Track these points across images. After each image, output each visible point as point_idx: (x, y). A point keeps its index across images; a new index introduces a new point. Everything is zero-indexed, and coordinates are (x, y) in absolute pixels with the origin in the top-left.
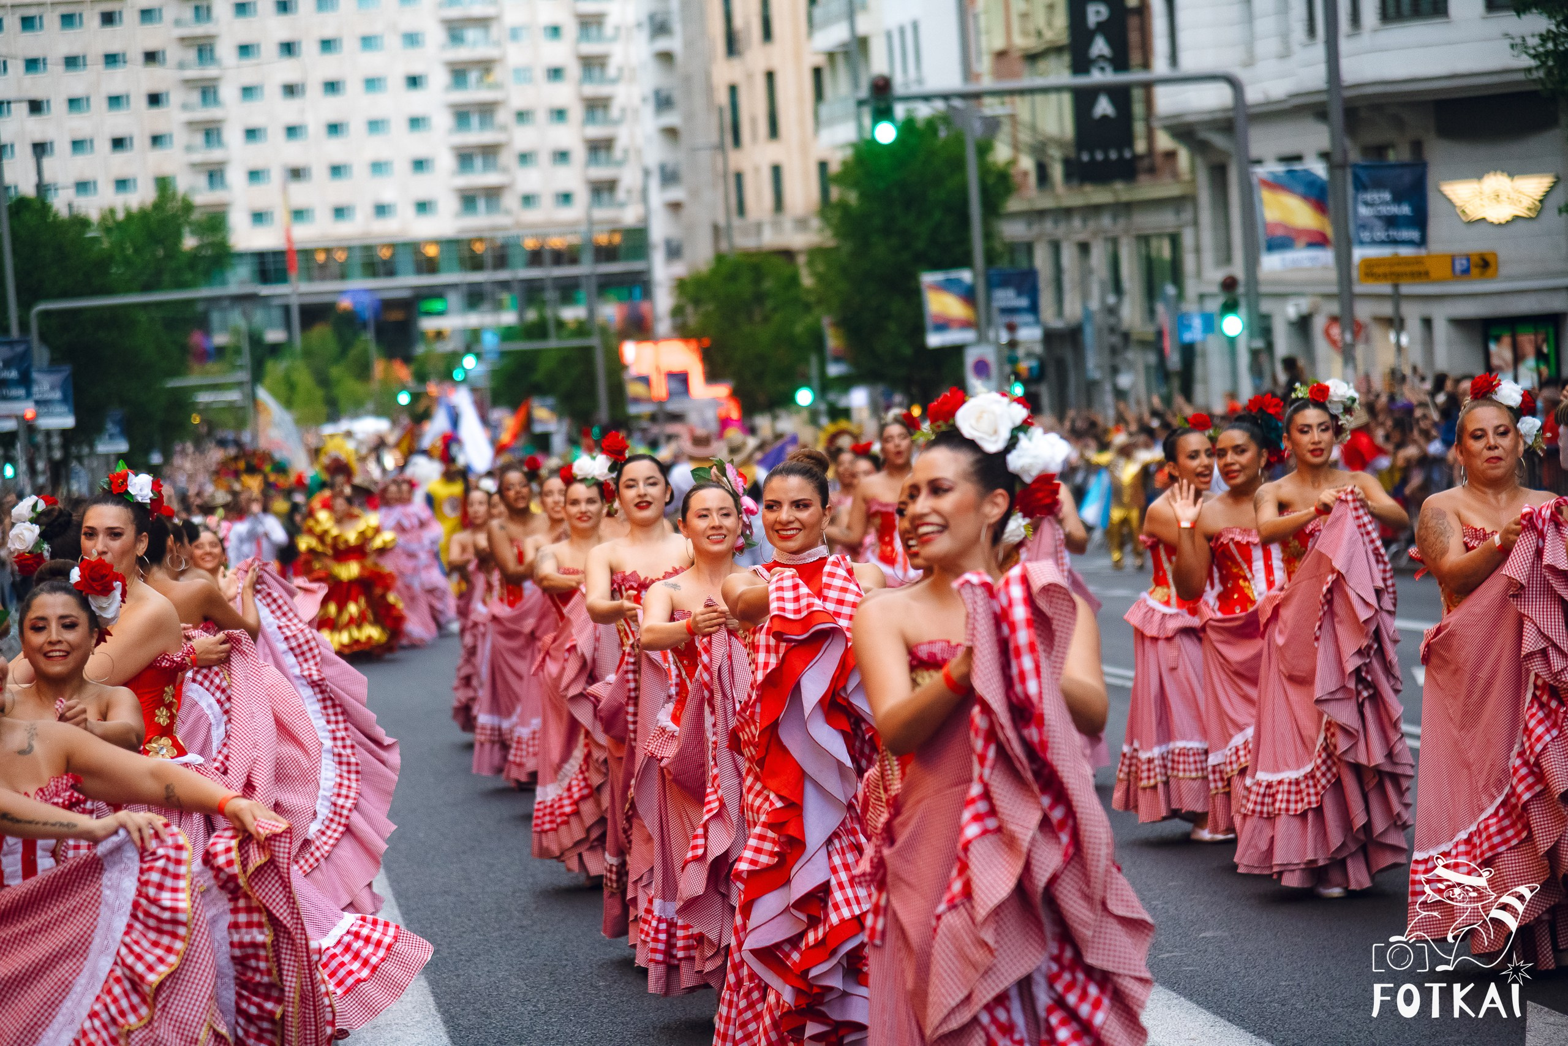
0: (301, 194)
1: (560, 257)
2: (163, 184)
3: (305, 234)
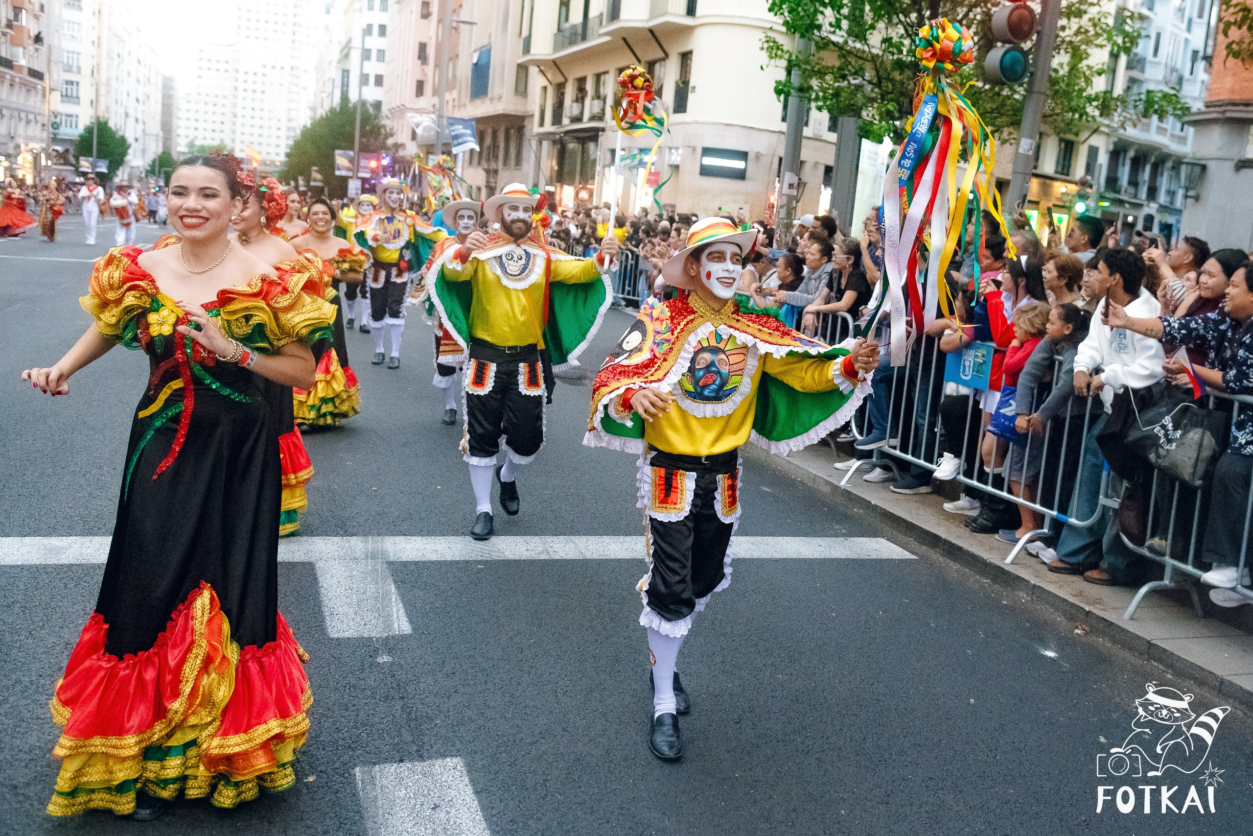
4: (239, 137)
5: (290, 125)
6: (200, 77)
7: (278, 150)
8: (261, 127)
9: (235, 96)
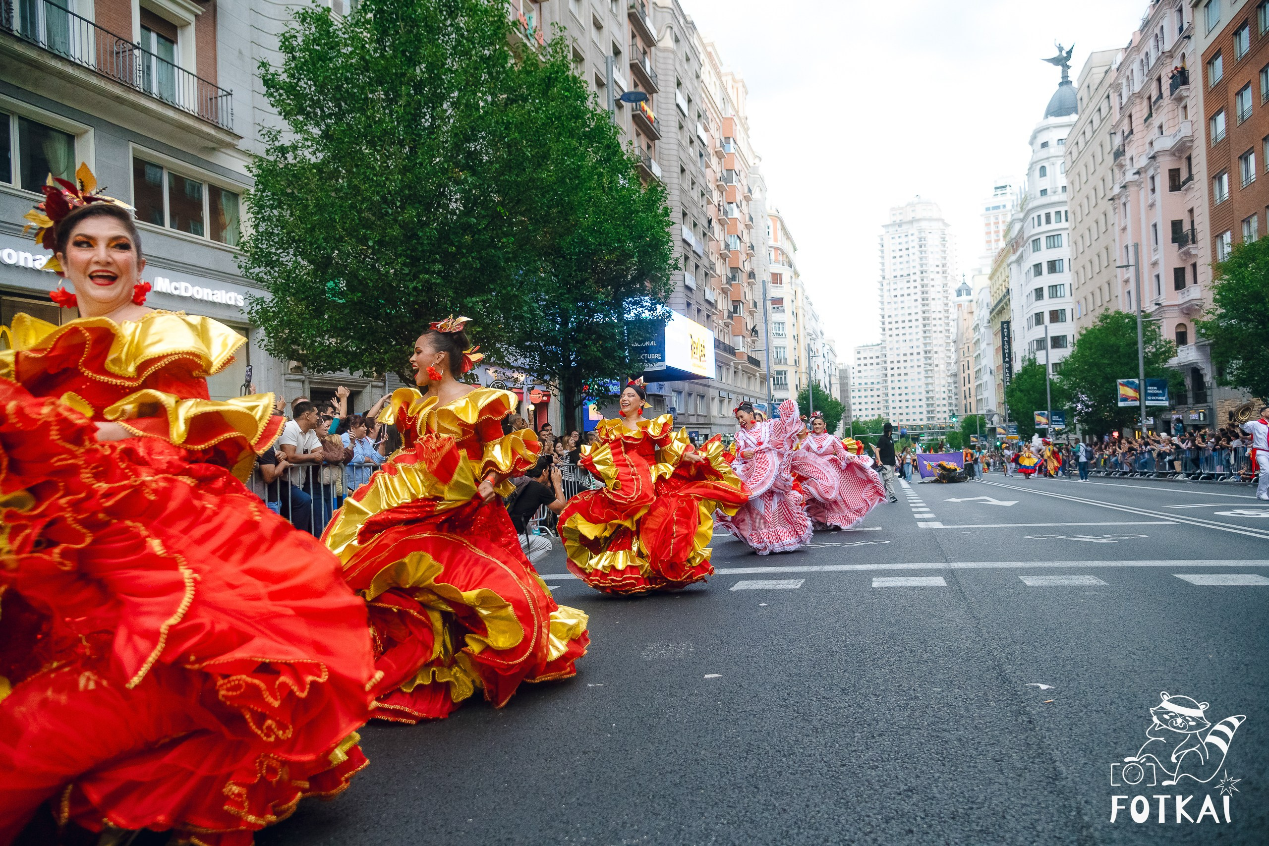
0: (901, 417)
1: (943, 428)
2: (879, 415)
3: (901, 423)
4: (891, 411)
5: (928, 395)
6: (860, 372)
7: (921, 416)
8: (907, 401)
9: (886, 381)
